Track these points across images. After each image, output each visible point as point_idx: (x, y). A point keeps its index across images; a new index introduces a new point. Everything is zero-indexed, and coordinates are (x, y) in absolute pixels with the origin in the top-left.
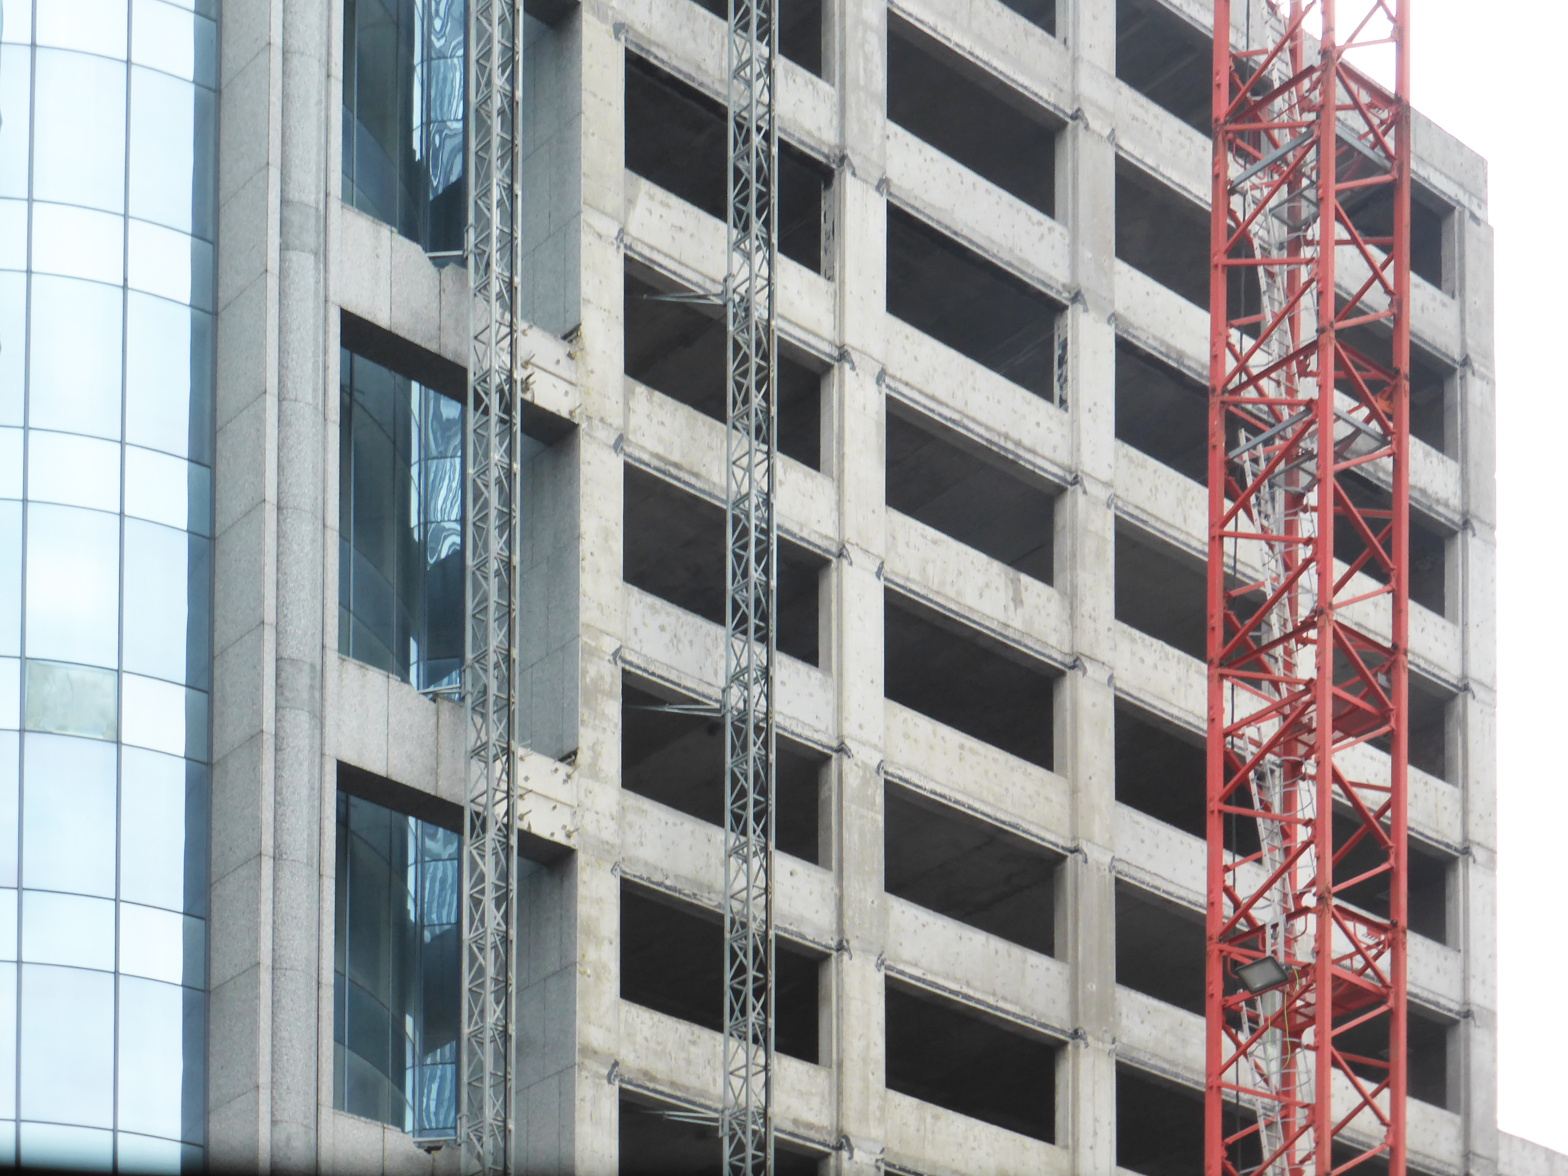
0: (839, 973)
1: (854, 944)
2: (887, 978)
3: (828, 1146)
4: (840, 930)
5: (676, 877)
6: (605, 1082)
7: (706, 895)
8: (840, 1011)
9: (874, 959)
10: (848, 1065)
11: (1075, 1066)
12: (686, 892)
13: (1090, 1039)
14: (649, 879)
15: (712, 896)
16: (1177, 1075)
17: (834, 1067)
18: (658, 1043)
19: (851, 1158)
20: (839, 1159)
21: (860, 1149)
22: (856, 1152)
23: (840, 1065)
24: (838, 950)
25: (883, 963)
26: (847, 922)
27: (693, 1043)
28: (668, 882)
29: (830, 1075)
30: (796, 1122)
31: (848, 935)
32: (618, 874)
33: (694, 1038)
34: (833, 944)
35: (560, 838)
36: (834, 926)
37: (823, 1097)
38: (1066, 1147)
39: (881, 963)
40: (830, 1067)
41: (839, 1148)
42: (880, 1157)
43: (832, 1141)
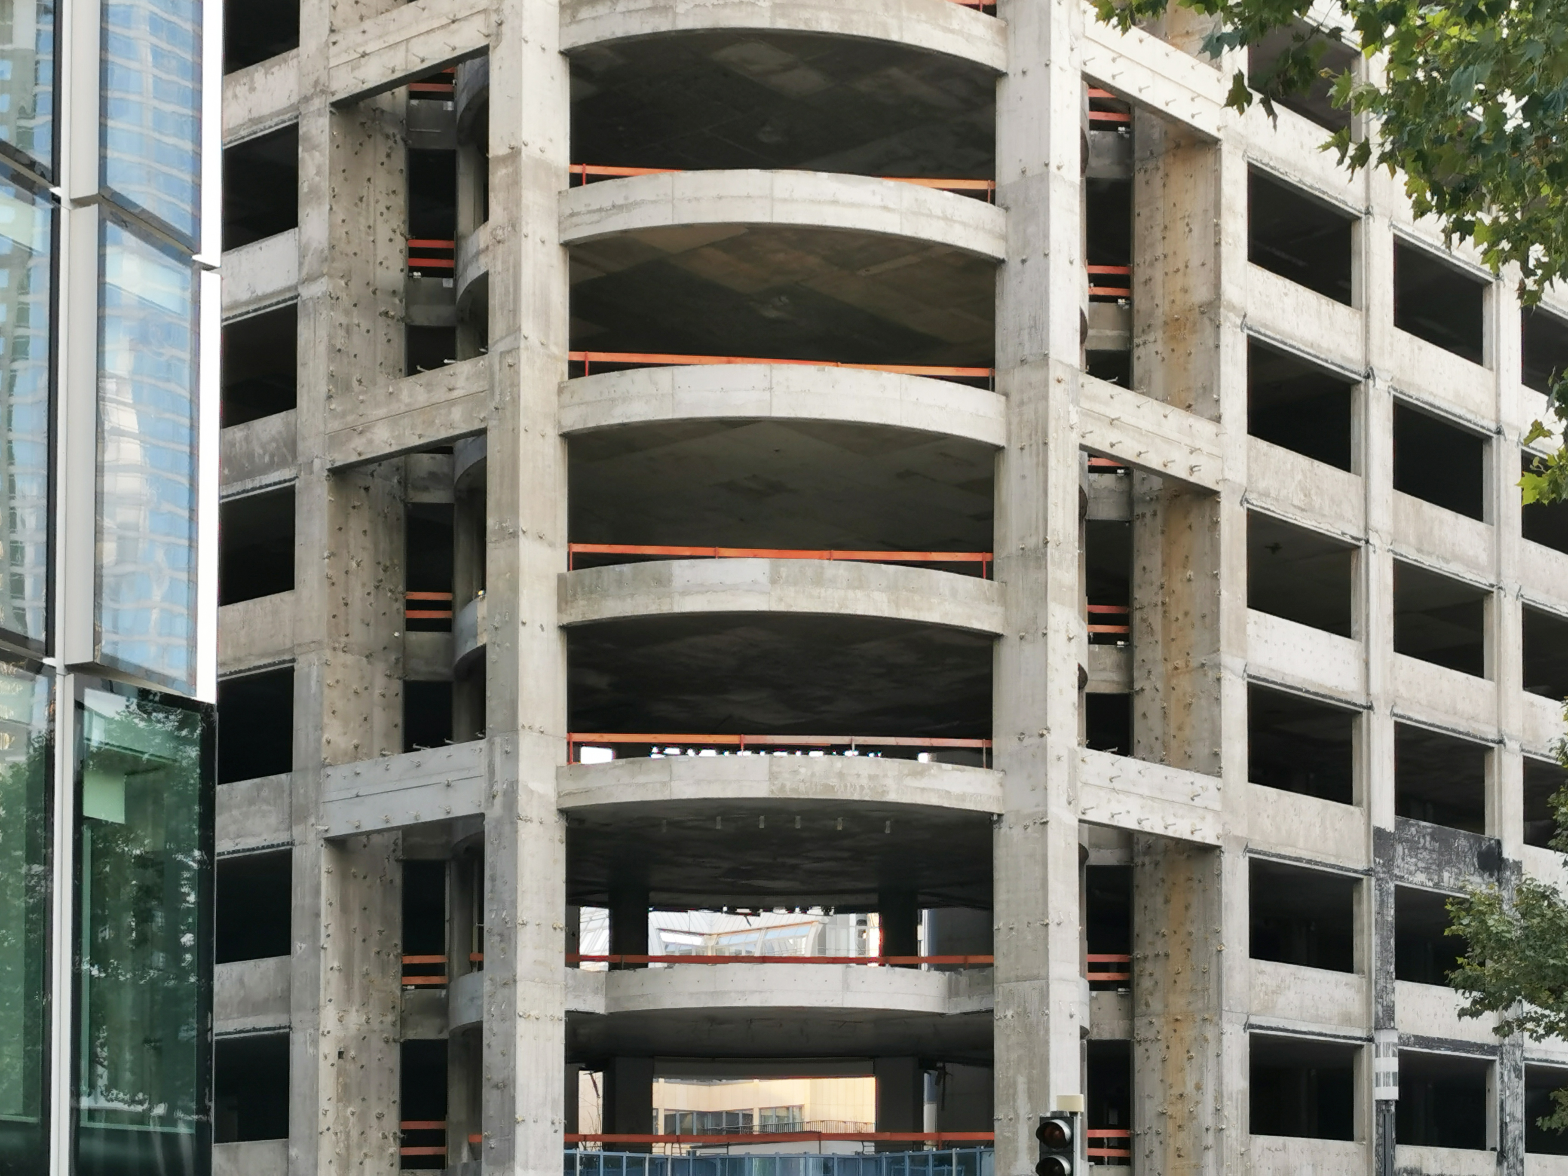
0: (1367, 233)
1: (1376, 210)
2: (1395, 236)
3: (1360, 375)
4: (1368, 198)
5: (1276, 158)
6: (1239, 330)
7: (1293, 172)
8: (1368, 263)
9: (1387, 220)
10: (1372, 309)
11: (1498, 302)
12: (1281, 170)
13: (1506, 280)
15: (1296, 173)
16: (1554, 307)
17: (1364, 309)
18: (1267, 296)
19: (1374, 386)
20: (1366, 385)
21: (1380, 378)
22: (1377, 379)
23: (1368, 309)
24: (1366, 214)
25: (1392, 225)
26: (1372, 192)
27: (1286, 294)
29: (1361, 316)
30: (1343, 357)
31: (1373, 204)
32: (1246, 159)
33: (1286, 291)
34: (1363, 209)
35: (1214, 132)
36: (1364, 194)
37: (1357, 336)
38: (1491, 369)
40: (1361, 310)
41: (1367, 377)
42: (1390, 384)
43: (1362, 370)
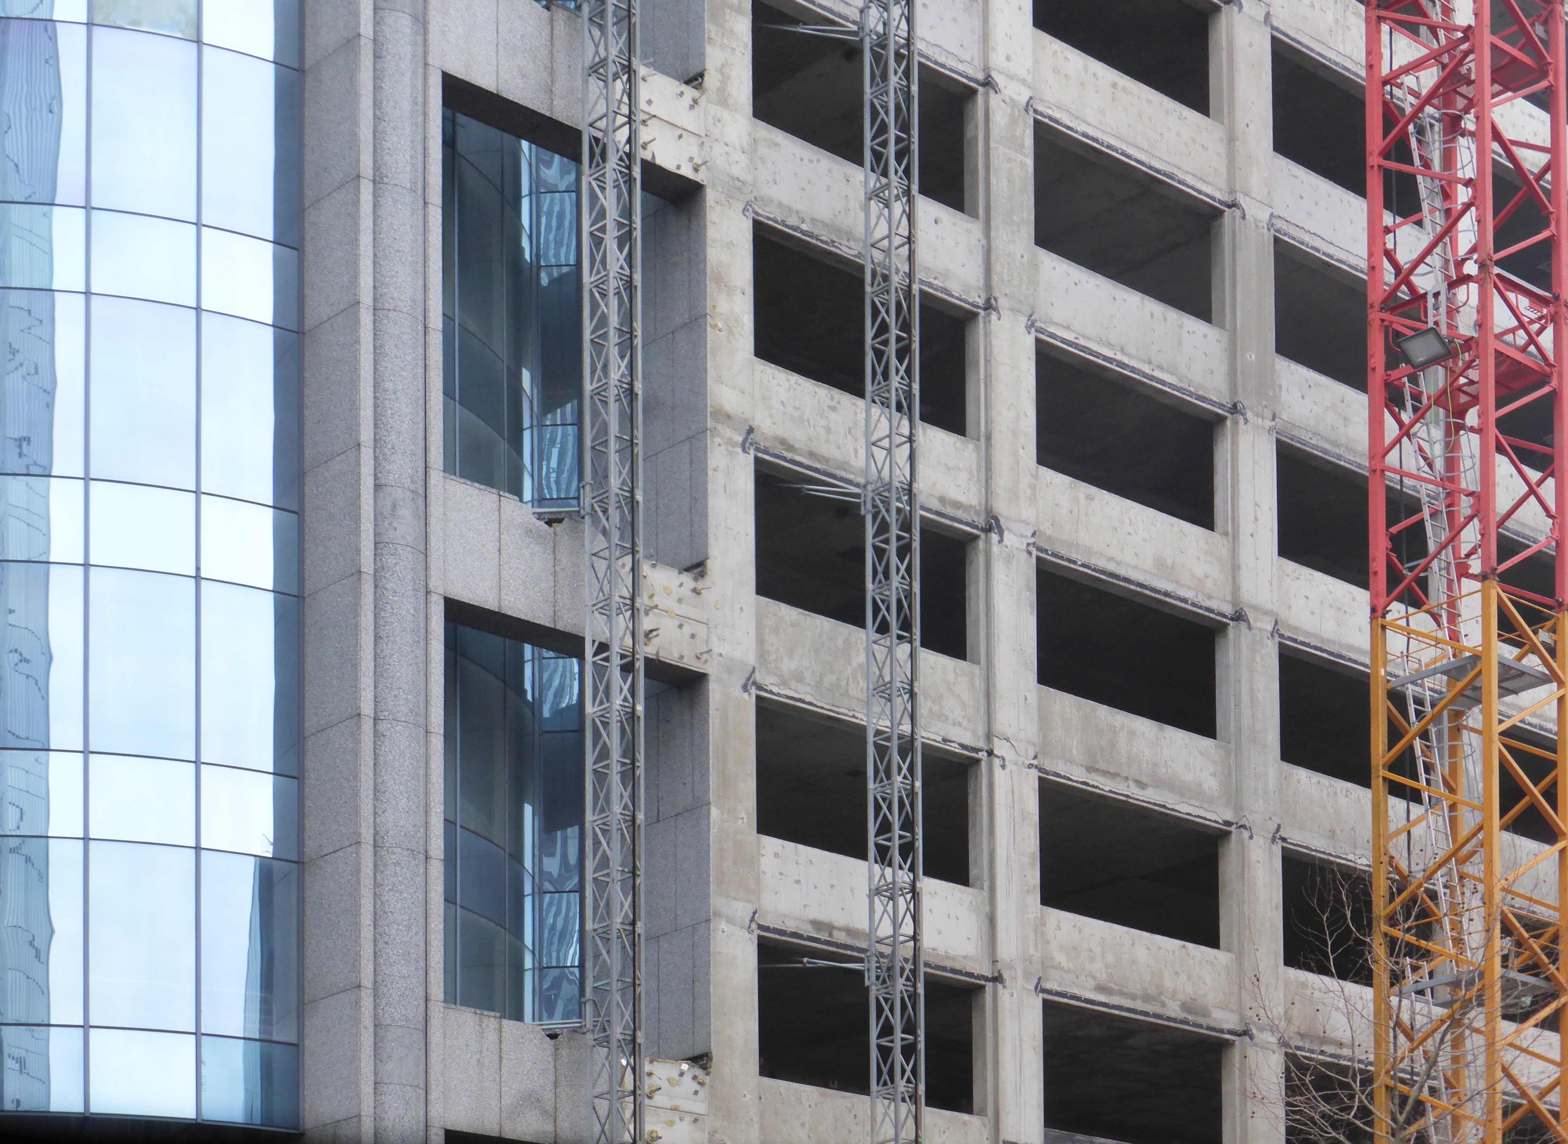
0: (987, 334)
1: (1003, 303)
2: (1038, 341)
3: (976, 527)
4: (988, 286)
5: (813, 220)
6: (739, 450)
7: (845, 243)
8: (988, 376)
9: (1023, 320)
10: (996, 437)
11: (1235, 444)
12: (824, 238)
13: (1249, 415)
14: (783, 223)
15: (852, 244)
16: (1339, 457)
17: (983, 439)
18: (796, 408)
19: (1001, 541)
20: (988, 542)
21: (1010, 531)
22: (1006, 534)
23: (989, 438)
24: (985, 309)
25: (1032, 325)
26: (995, 278)
27: (833, 409)
28: (804, 227)
29: (978, 448)
30: (942, 500)
31: (996, 293)
32: (751, 215)
33: (834, 403)
34: (981, 302)
35: (686, 171)
36: (982, 282)
37: (971, 472)
38: (1226, 534)
39: (1031, 325)
40: (978, 440)
41: (988, 530)
42: (1032, 540)
43: (981, 521)
